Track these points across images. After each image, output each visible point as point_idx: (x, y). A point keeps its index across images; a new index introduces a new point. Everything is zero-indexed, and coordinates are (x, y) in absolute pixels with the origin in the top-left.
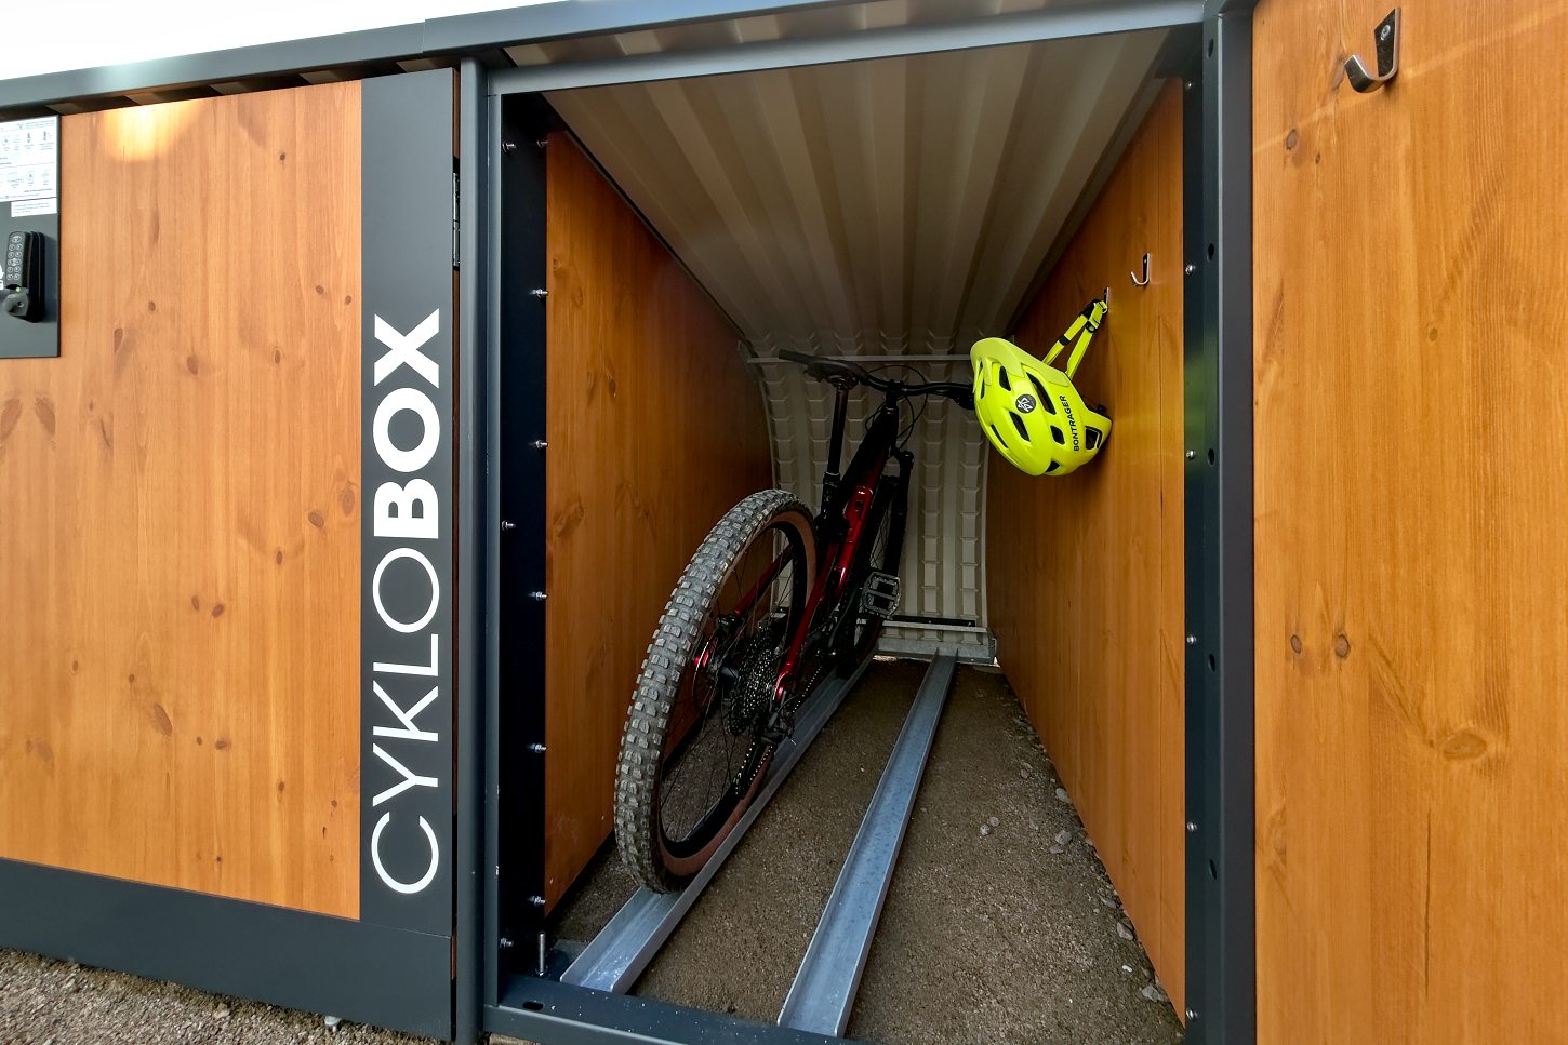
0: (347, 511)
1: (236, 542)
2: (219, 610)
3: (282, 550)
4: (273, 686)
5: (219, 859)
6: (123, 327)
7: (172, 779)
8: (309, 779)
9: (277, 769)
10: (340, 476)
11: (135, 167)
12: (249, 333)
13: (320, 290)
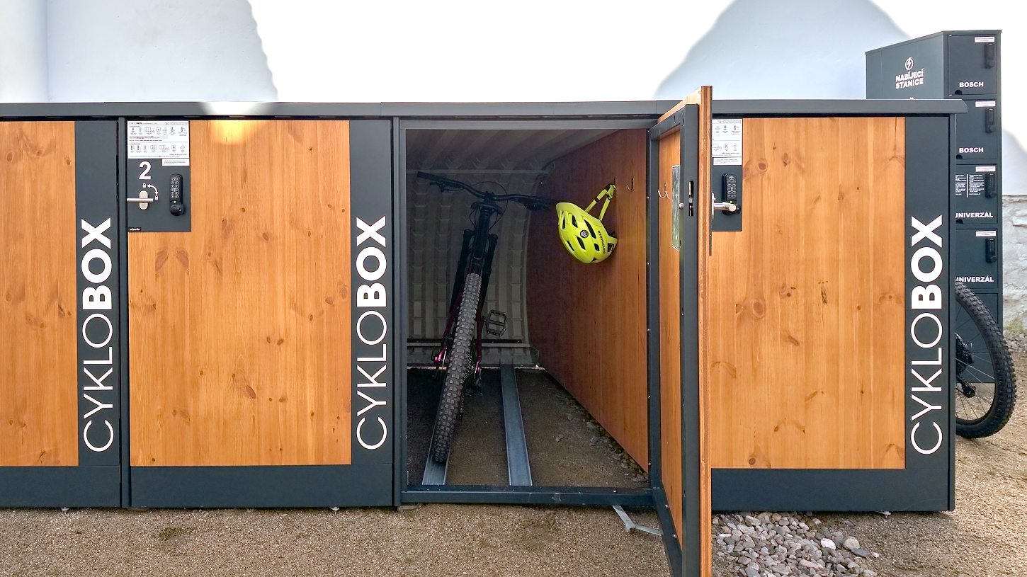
0: (344, 297)
1: (289, 313)
2: (281, 342)
3: (313, 315)
4: (308, 372)
5: (281, 449)
6: (227, 219)
7: (256, 418)
8: (326, 410)
9: (310, 407)
10: (340, 283)
11: (233, 147)
12: (295, 223)
13: (329, 206)
